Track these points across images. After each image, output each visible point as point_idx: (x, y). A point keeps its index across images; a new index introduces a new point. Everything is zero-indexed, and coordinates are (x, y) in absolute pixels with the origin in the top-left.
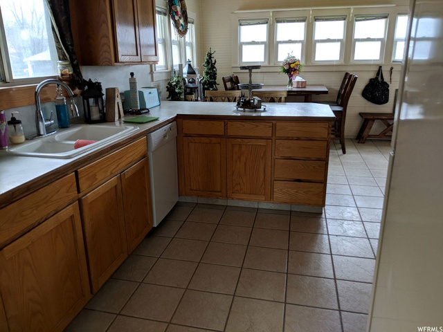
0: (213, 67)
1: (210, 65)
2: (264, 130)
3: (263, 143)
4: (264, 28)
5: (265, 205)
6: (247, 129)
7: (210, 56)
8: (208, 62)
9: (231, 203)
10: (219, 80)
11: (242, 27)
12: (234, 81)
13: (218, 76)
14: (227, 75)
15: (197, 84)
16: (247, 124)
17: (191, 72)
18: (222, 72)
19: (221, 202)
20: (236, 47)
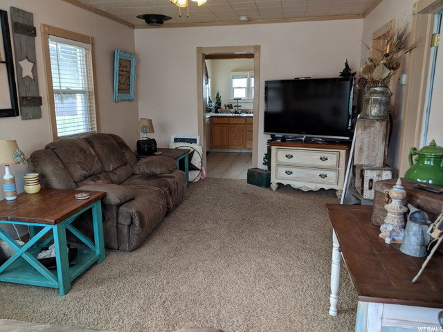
0: (219, 99)
1: (218, 98)
2: (243, 121)
3: (242, 126)
4: (245, 80)
5: (243, 151)
6: (236, 121)
7: (218, 94)
8: (217, 97)
9: (230, 151)
10: (223, 106)
11: (234, 80)
12: (230, 107)
13: (222, 104)
14: (227, 103)
15: (213, 107)
16: (237, 119)
17: (210, 102)
18: (224, 102)
19: (226, 151)
20: (231, 90)
